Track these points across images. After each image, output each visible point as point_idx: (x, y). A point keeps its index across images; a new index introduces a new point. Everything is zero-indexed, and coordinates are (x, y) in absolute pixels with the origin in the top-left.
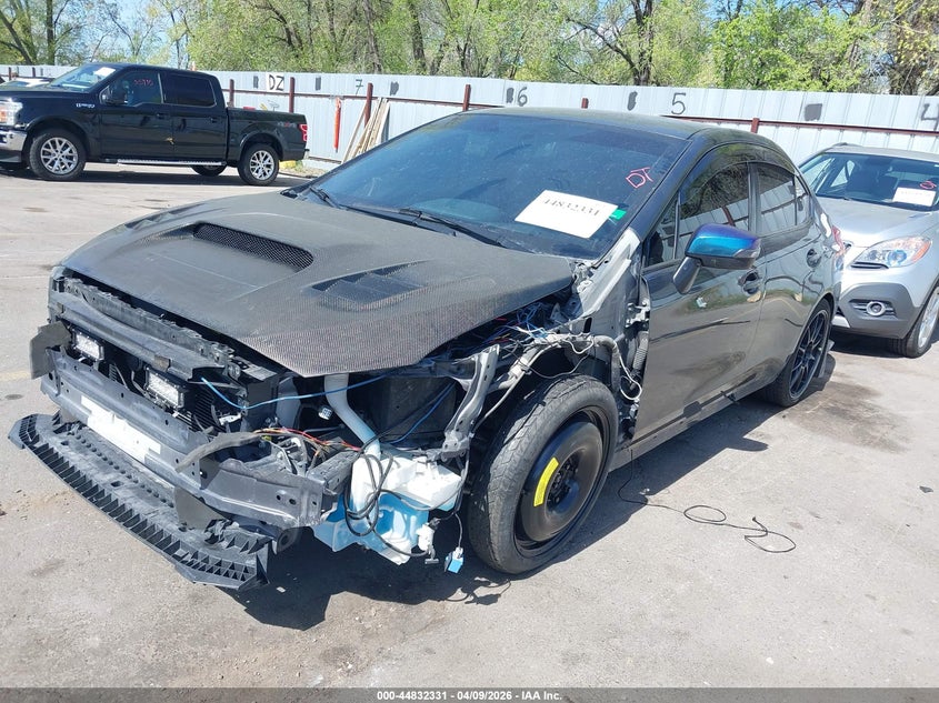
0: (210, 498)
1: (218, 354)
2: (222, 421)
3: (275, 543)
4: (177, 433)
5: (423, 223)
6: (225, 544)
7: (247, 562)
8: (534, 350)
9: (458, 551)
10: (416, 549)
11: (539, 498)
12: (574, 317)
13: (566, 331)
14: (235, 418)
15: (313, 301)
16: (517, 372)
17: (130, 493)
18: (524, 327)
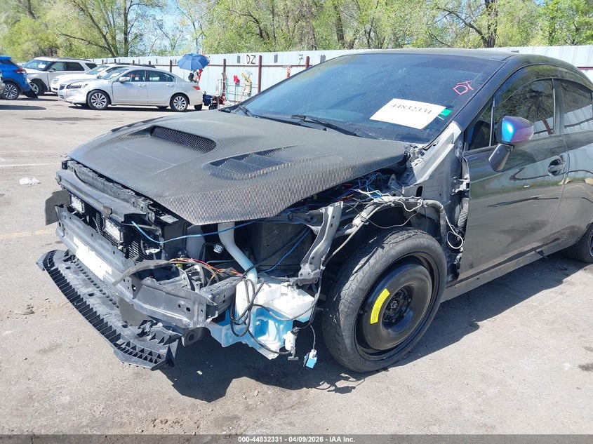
0: (137, 305)
1: (142, 205)
2: (147, 252)
3: (183, 339)
4: (119, 259)
5: (305, 124)
6: (150, 337)
7: (161, 351)
8: (372, 207)
9: (313, 352)
10: (283, 349)
11: (374, 317)
12: (407, 185)
13: (400, 194)
14: (157, 250)
15: (209, 172)
16: (358, 222)
17: (98, 301)
18: (364, 189)
